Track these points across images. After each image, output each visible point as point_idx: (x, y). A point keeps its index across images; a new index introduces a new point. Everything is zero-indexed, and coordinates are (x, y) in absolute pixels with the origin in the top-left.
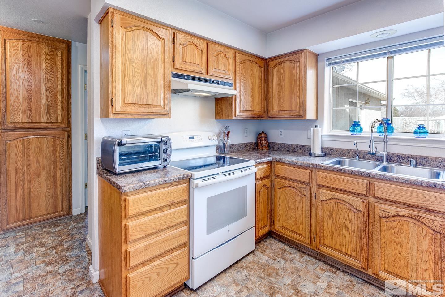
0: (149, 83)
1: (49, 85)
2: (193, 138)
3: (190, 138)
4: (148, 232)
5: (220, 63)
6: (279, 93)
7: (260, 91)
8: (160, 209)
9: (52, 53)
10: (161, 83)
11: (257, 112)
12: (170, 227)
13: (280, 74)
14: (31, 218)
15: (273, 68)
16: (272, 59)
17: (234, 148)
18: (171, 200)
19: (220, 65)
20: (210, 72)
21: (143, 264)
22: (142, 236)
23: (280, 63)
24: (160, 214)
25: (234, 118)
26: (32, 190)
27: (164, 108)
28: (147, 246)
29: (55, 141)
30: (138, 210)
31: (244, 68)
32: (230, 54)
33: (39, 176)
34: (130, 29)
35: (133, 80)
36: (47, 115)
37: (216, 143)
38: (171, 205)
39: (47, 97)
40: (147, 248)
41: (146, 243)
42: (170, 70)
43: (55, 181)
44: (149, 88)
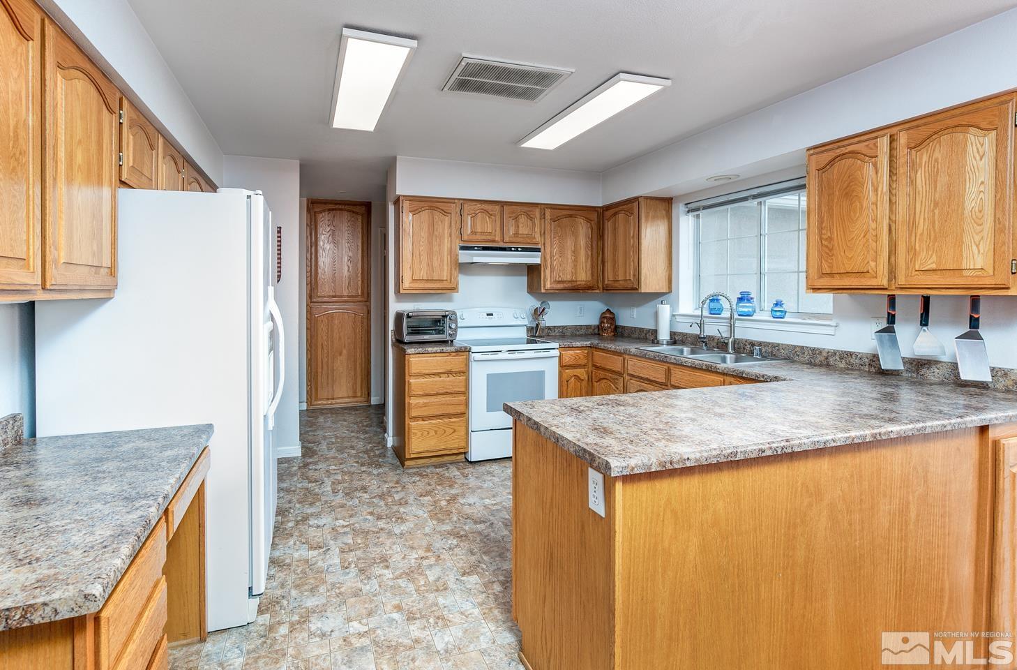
0: (435, 259)
1: (350, 254)
2: (492, 315)
3: (488, 315)
4: (427, 392)
5: (521, 225)
6: (614, 255)
7: (590, 254)
8: (438, 374)
9: (353, 219)
10: (446, 258)
11: (584, 283)
12: (447, 393)
13: (615, 229)
14: (333, 399)
15: (608, 220)
16: (607, 208)
17: (557, 331)
18: (449, 368)
19: (520, 229)
20: (507, 239)
21: (423, 418)
22: (421, 393)
23: (615, 214)
24: (437, 379)
25: (543, 291)
26: (335, 368)
27: (451, 282)
28: (425, 403)
29: (355, 317)
30: (418, 371)
31: (559, 226)
32: (537, 212)
33: (340, 354)
34: (418, 211)
35: (420, 258)
36: (348, 288)
37: (526, 322)
38: (449, 373)
39: (349, 267)
40: (426, 405)
41: (425, 401)
42: (458, 243)
43: (355, 361)
44: (436, 263)
